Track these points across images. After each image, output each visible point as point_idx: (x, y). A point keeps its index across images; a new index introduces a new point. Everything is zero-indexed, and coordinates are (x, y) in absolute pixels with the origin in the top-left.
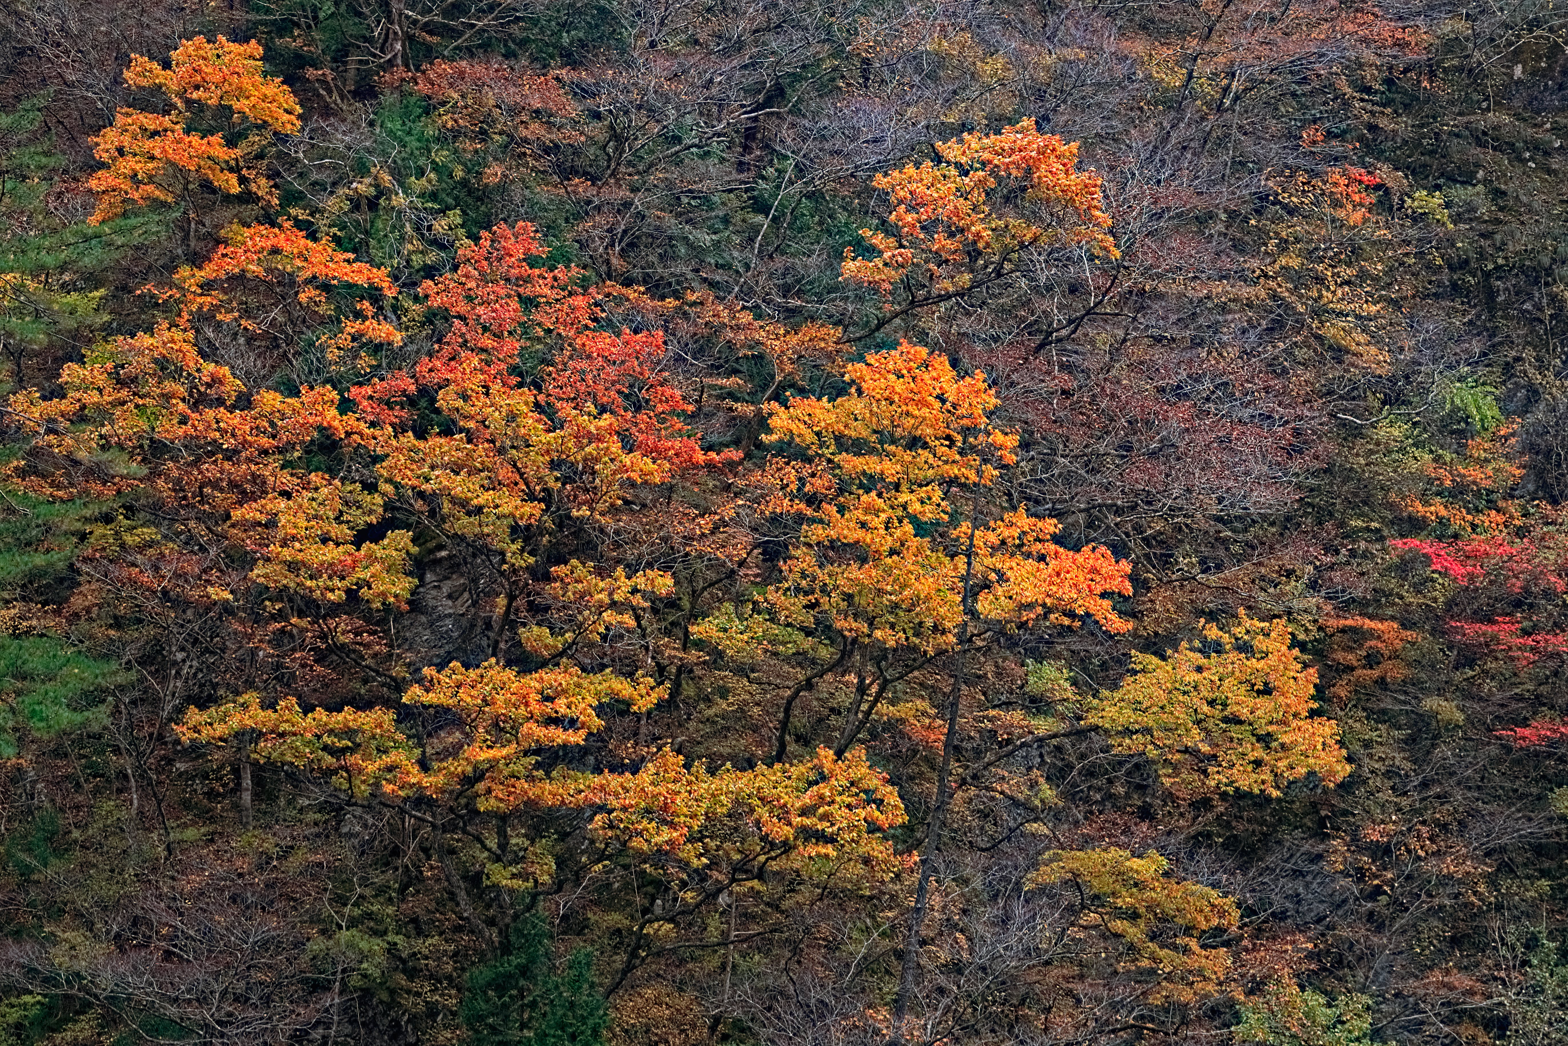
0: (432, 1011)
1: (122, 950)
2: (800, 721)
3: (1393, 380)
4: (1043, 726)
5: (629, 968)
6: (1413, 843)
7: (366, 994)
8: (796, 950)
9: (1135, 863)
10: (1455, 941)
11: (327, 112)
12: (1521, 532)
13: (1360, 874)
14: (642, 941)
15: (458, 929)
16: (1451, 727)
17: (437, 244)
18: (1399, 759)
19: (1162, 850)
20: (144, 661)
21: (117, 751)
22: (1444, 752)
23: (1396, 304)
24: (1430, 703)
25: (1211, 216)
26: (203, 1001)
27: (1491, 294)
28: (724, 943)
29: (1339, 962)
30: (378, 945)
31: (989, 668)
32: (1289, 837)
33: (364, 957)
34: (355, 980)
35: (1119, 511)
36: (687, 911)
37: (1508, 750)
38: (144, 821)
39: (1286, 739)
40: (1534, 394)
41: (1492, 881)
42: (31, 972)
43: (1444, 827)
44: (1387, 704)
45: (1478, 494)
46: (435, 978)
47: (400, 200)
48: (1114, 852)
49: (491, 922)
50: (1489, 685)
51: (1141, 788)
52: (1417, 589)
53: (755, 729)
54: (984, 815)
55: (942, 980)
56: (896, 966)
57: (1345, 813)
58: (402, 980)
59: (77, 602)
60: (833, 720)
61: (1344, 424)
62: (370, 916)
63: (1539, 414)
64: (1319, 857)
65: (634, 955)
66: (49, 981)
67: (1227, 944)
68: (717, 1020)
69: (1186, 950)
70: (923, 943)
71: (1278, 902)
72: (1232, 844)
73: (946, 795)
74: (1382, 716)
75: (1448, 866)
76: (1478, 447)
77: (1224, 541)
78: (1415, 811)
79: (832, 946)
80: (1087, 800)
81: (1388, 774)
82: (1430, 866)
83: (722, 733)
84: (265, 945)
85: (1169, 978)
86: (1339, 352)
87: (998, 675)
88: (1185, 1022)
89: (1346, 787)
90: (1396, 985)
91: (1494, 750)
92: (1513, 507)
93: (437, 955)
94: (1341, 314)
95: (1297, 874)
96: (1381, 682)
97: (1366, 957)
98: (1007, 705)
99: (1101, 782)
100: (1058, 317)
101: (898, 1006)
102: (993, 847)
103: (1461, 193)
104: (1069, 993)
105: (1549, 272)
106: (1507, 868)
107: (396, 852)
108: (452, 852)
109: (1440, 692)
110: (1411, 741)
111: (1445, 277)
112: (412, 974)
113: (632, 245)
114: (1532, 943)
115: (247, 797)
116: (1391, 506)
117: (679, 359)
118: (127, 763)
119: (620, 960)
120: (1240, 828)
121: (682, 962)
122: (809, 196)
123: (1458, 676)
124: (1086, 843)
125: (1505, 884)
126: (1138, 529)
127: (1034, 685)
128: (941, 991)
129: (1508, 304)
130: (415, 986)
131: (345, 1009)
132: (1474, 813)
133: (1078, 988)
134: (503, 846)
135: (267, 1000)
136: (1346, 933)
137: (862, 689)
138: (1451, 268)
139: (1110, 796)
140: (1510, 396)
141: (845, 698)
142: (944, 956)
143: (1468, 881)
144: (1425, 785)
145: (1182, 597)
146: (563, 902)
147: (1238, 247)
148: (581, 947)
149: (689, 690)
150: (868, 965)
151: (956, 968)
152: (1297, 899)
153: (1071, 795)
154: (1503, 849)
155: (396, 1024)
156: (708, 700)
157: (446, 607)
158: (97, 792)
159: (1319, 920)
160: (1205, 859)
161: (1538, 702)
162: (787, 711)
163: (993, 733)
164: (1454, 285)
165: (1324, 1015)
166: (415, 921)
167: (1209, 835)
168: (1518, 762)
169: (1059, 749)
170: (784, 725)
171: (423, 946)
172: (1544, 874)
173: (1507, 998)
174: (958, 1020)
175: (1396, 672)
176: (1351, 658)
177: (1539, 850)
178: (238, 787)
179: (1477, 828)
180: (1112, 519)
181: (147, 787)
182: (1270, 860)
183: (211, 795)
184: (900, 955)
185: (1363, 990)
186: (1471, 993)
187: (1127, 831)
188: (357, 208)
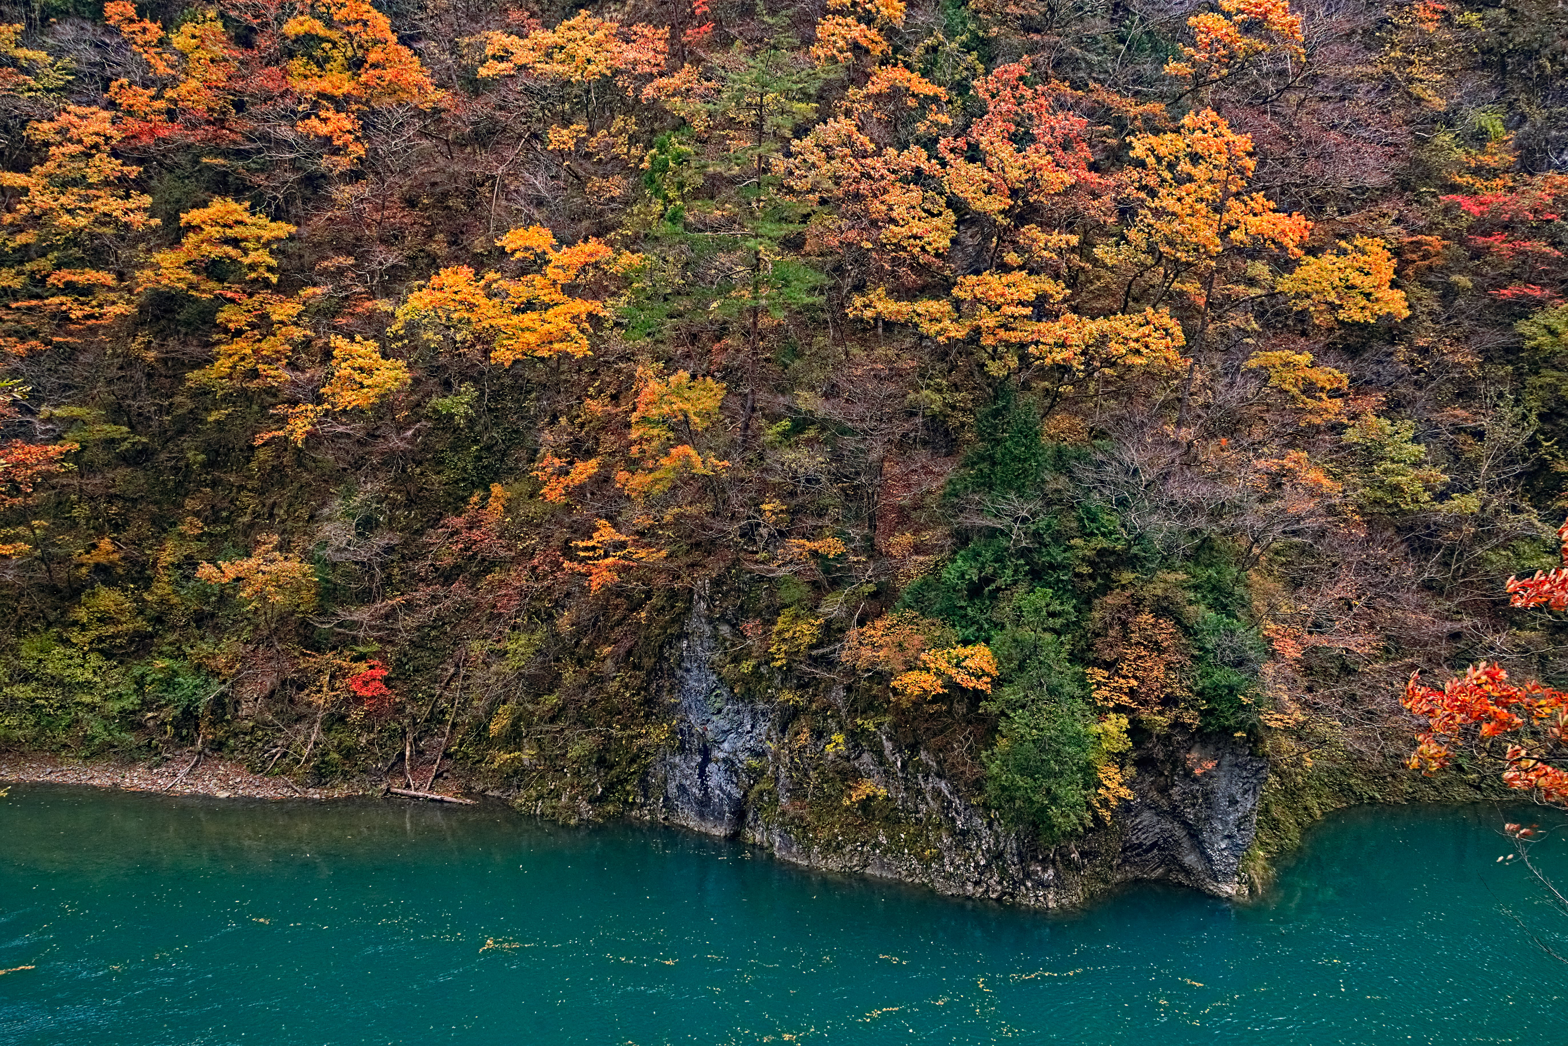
0: (963, 425)
1: (827, 399)
2: (1135, 291)
3: (1447, 114)
4: (1254, 292)
5: (1052, 406)
6: (1441, 347)
7: (934, 417)
8: (1130, 398)
9: (1298, 357)
10: (1459, 395)
12: (1512, 190)
13: (1412, 362)
14: (1058, 394)
15: (974, 388)
16: (1465, 289)
18: (1436, 306)
19: (1311, 351)
20: (835, 270)
21: (823, 311)
22: (1461, 302)
23: (1451, 73)
24: (1455, 278)
25: (1354, 32)
26: (862, 420)
27: (1504, 65)
28: (1096, 395)
29: (1398, 404)
30: (939, 397)
31: (1229, 265)
32: (1375, 344)
33: (932, 402)
34: (928, 412)
35: (1297, 186)
36: (1079, 380)
37: (1495, 301)
38: (836, 342)
39: (1380, 295)
40: (1523, 118)
41: (1481, 366)
42: (789, 408)
43: (1458, 339)
44: (1432, 278)
45: (1489, 171)
46: (963, 410)
47: (947, 47)
48: (1287, 352)
49: (989, 385)
50: (1487, 269)
51: (1302, 321)
52: (1452, 221)
53: (1113, 295)
54: (1223, 335)
55: (1200, 412)
56: (1178, 405)
57: (1406, 333)
58: (949, 411)
60: (1151, 291)
61: (1418, 138)
62: (935, 384)
63: (1527, 127)
64: (1391, 354)
65: (1054, 400)
66: (797, 412)
67: (1341, 396)
68: (1092, 429)
69: (1321, 399)
70: (1191, 394)
71: (1368, 376)
72: (1347, 348)
73: (1205, 324)
74: (1429, 285)
75: (1458, 358)
76: (1491, 146)
77: (1351, 199)
78: (1443, 331)
79: (1148, 396)
80: (1274, 327)
81: (1429, 314)
82: (1449, 358)
83: (1097, 298)
84: (889, 397)
85: (1310, 412)
86: (1419, 100)
87: (1233, 267)
88: (1318, 432)
89: (1407, 320)
90: (1426, 415)
91: (1487, 301)
92: (1508, 178)
93: (964, 400)
94: (1421, 81)
95: (1380, 362)
96: (1430, 268)
97: (1412, 402)
98: (1237, 282)
99: (1282, 318)
100: (1272, 89)
101: (1179, 424)
102: (1227, 350)
103: (1491, 13)
104: (1261, 418)
105: (1537, 52)
106: (1489, 359)
108: (972, 354)
109: (1460, 272)
110: (1443, 296)
111: (1479, 58)
112: (954, 408)
113: (1059, 64)
114: (1501, 396)
115: (880, 330)
116: (1440, 179)
118: (828, 316)
119: (1047, 402)
120: (1351, 340)
121: (1077, 403)
122: (1146, 33)
123: (1470, 264)
124: (1274, 347)
125: (1487, 367)
126: (1307, 194)
127: (1251, 272)
128: (1199, 417)
129: (1513, 70)
130: (955, 414)
131: (924, 424)
132: (1474, 332)
133: (1267, 416)
135: (890, 420)
136: (1403, 390)
137: (1166, 276)
138: (1483, 53)
139: (1286, 325)
140: (1511, 119)
141: (1157, 281)
142: (1201, 400)
143: (1469, 366)
144: (1449, 318)
145: (1328, 227)
146: (1024, 376)
147: (1368, 48)
148: (1030, 397)
149: (1082, 278)
150: (1165, 405)
151: (1207, 406)
152: (1378, 374)
153: (1266, 325)
154: (1488, 350)
155: (947, 430)
156: (1091, 282)
157: (969, 241)
158: (815, 329)
159: (1389, 384)
160: (1332, 355)
161: (1512, 277)
162: (1129, 287)
163: (1229, 296)
164: (1484, 62)
165: (1389, 430)
166: (955, 385)
167: (1335, 344)
168: (1500, 307)
169: (1262, 303)
170: (1127, 293)
171: (958, 396)
172: (1509, 362)
173: (1486, 422)
174: (1207, 430)
175: (1437, 262)
176: (1414, 256)
177: (1507, 350)
178: (877, 326)
179: (1475, 339)
180: (1294, 190)
181: (836, 326)
182: (1366, 355)
183: (865, 329)
184: (1179, 400)
185: (1410, 418)
186: (1466, 419)
187: (1294, 342)
188: (927, 52)
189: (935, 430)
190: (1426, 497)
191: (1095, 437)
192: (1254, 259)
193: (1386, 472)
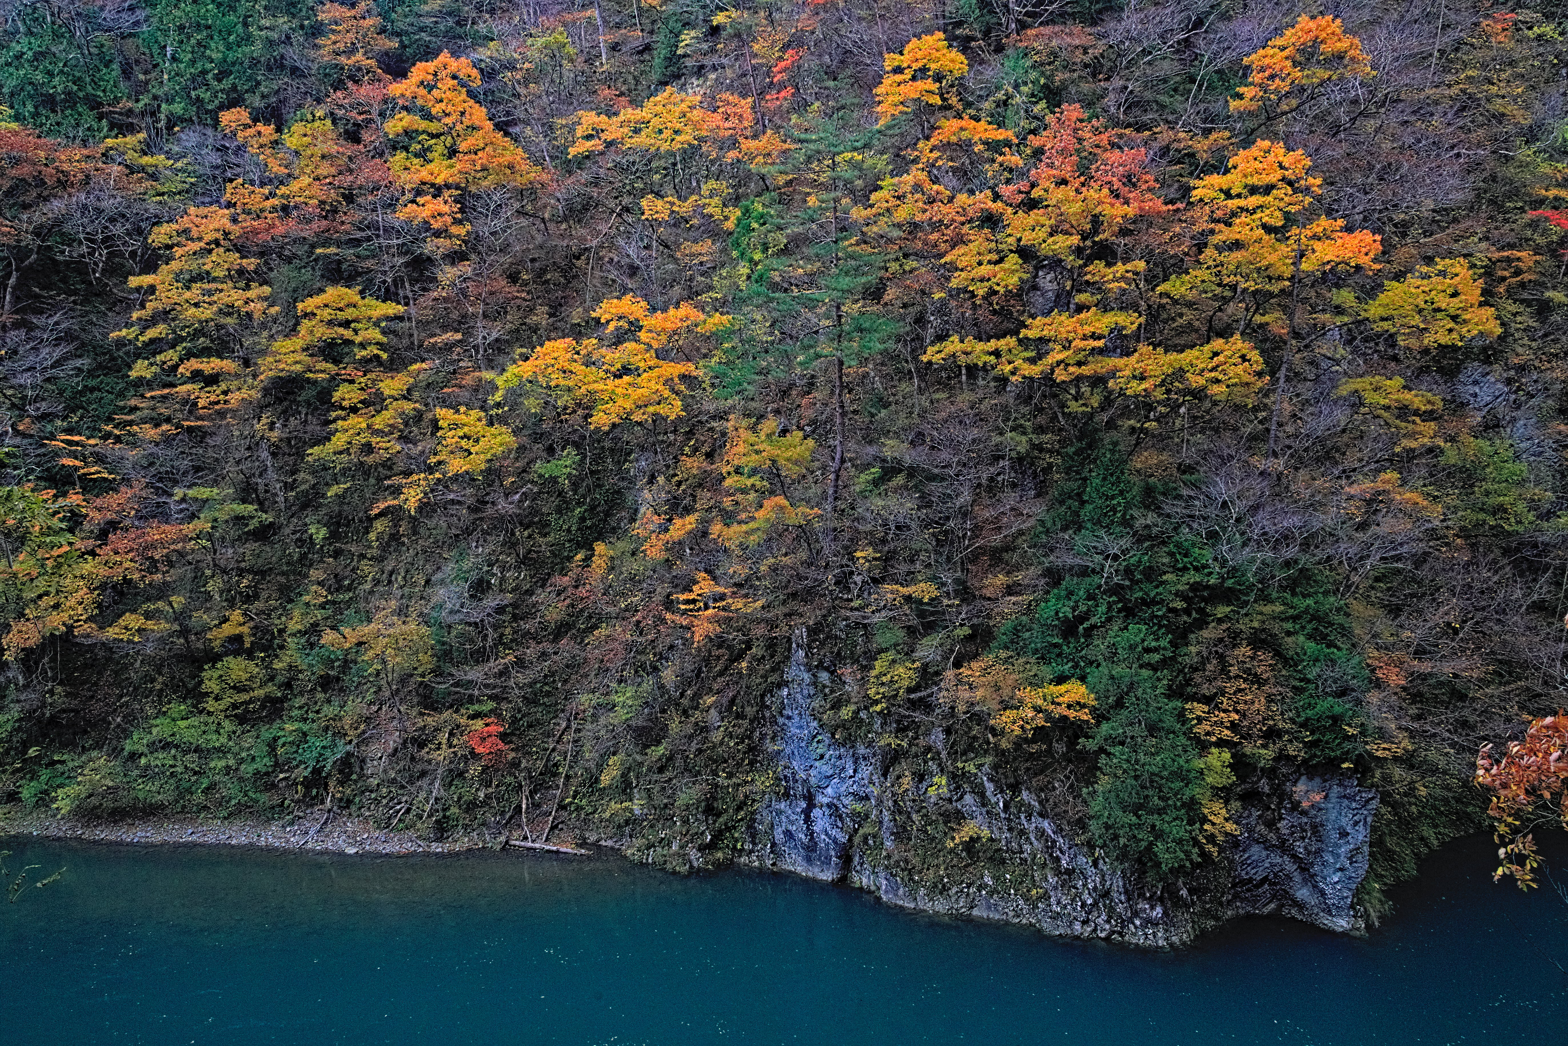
0: (1050, 465)
1: (913, 446)
4: (1341, 320)
5: (1138, 443)
7: (1020, 460)
8: (1217, 432)
9: (1388, 382)
11: (982, 62)
13: (1509, 381)
14: (1144, 431)
15: (1060, 430)
16: (1561, 305)
17: (1035, 118)
18: (1532, 323)
19: (1402, 375)
20: (916, 321)
21: (907, 361)
22: (1556, 318)
24: (1549, 294)
26: (949, 466)
28: (1182, 430)
29: (1497, 425)
30: (1024, 439)
32: (1470, 365)
33: (1019, 443)
34: (1015, 454)
36: (1163, 416)
38: (920, 391)
39: (1467, 317)
42: (876, 458)
44: (1525, 295)
46: (1050, 451)
47: (1018, 99)
48: (1377, 378)
49: (1075, 426)
51: (1392, 346)
52: (1542, 235)
53: (1196, 331)
54: (1311, 364)
55: (1289, 442)
56: (1266, 436)
57: (1501, 351)
58: (1036, 453)
59: (886, 298)
61: (1502, 156)
62: (1021, 426)
64: (1487, 374)
65: (1139, 437)
66: (884, 461)
67: (1435, 419)
68: (1180, 464)
69: (1414, 422)
70: (1281, 425)
72: (1440, 370)
73: (1291, 355)
74: (1522, 302)
77: (1437, 221)
78: (1540, 349)
79: (1236, 429)
80: (1364, 354)
81: (1525, 331)
83: (1179, 334)
85: (1405, 436)
86: (1500, 118)
87: (1318, 297)
88: (1415, 456)
89: (1502, 338)
93: (1050, 442)
94: (1502, 98)
95: (1476, 383)
96: (1522, 284)
97: (1512, 421)
98: (1322, 311)
99: (1371, 344)
100: (1345, 119)
101: (1266, 455)
102: (1316, 379)
107: (1031, 398)
108: (1056, 396)
109: (1554, 288)
110: (1538, 312)
112: (1040, 450)
113: (1129, 107)
115: (964, 378)
116: (1528, 194)
117: (1153, 160)
119: (1133, 440)
120: (1445, 362)
121: (1163, 439)
122: (1216, 72)
124: (1364, 373)
126: (1389, 220)
127: (1337, 300)
128: (1288, 447)
130: (1042, 456)
131: (1011, 467)
134: (1078, 392)
137: (1247, 309)
139: (1376, 351)
141: (1239, 314)
142: (1290, 430)
144: (1546, 335)
146: (1105, 416)
148: (1115, 436)
149: (1162, 316)
150: (1253, 437)
152: (1475, 395)
153: (1356, 352)
155: (1035, 472)
157: (1048, 286)
158: (900, 380)
160: (1425, 379)
162: (1210, 321)
163: (1315, 325)
165: (1488, 450)
166: (1041, 427)
167: (1428, 367)
169: (1349, 330)
170: (1210, 329)
171: (1045, 438)
175: (1530, 278)
176: (1506, 274)
178: (960, 374)
181: (920, 376)
182: (1461, 377)
183: (949, 378)
184: (1268, 431)
185: (1509, 437)
187: (1385, 367)
188: (998, 106)
189: (1023, 473)
190: (1531, 517)
191: (1184, 472)
192: (1338, 286)
193: (1487, 493)
